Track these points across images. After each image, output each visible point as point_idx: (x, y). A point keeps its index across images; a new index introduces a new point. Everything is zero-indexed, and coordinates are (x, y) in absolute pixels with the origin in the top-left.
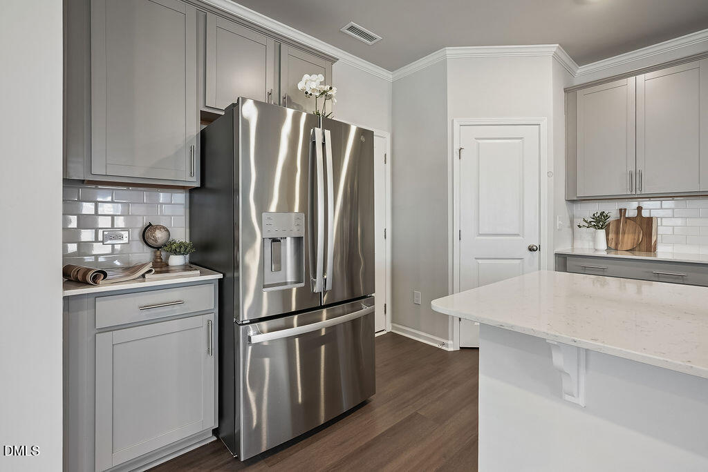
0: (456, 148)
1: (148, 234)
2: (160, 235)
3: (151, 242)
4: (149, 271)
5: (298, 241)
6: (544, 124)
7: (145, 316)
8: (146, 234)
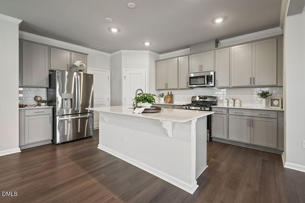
0: (124, 76)
1: (36, 98)
2: (39, 99)
3: (36, 100)
4: (36, 106)
5: (71, 99)
6: (146, 70)
7: (35, 114)
8: (35, 98)
